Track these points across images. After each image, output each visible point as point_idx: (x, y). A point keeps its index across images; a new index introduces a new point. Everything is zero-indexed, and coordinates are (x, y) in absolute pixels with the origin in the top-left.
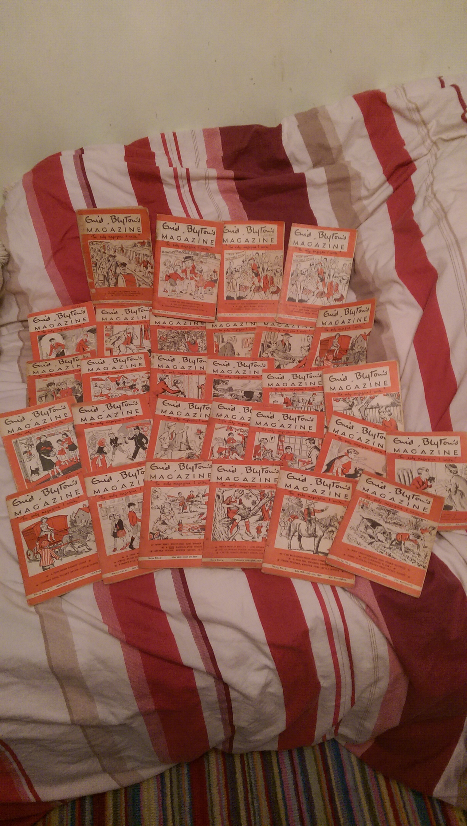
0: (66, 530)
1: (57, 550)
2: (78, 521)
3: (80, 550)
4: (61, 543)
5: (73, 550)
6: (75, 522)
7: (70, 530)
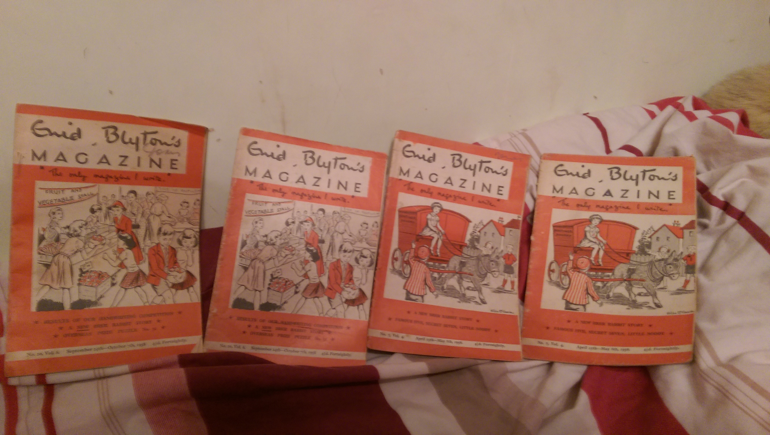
0: (628, 254)
1: (599, 284)
2: (655, 245)
3: (640, 300)
4: (610, 274)
5: (626, 294)
6: (649, 246)
7: (633, 257)
